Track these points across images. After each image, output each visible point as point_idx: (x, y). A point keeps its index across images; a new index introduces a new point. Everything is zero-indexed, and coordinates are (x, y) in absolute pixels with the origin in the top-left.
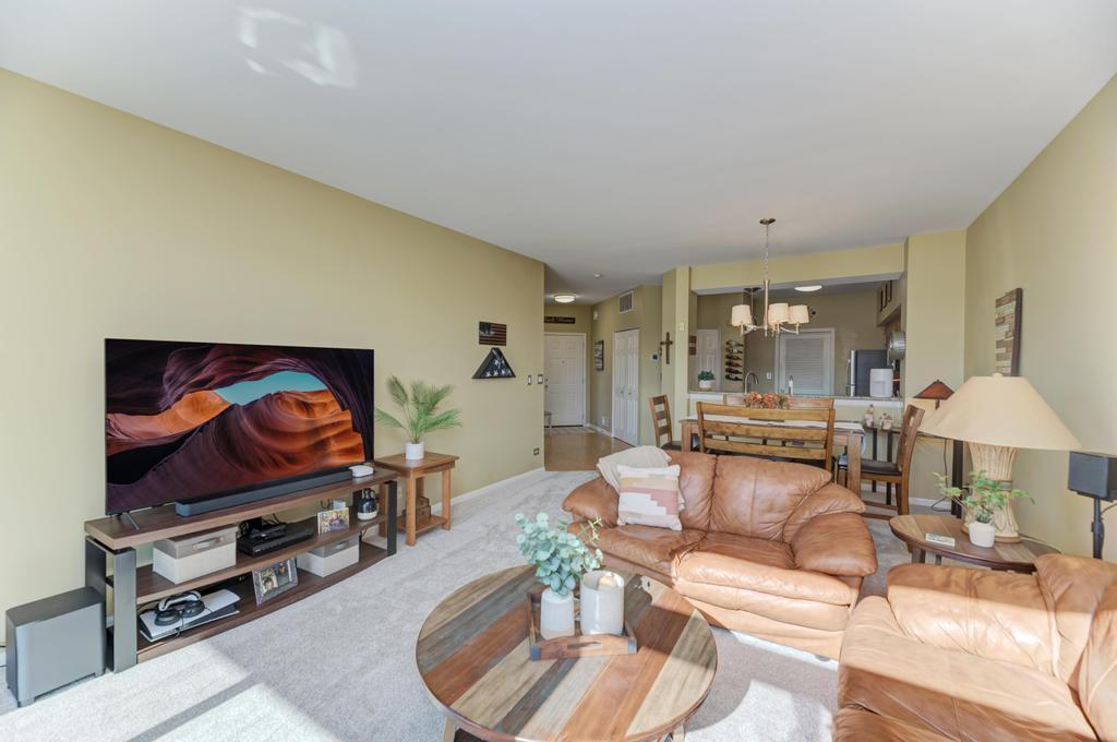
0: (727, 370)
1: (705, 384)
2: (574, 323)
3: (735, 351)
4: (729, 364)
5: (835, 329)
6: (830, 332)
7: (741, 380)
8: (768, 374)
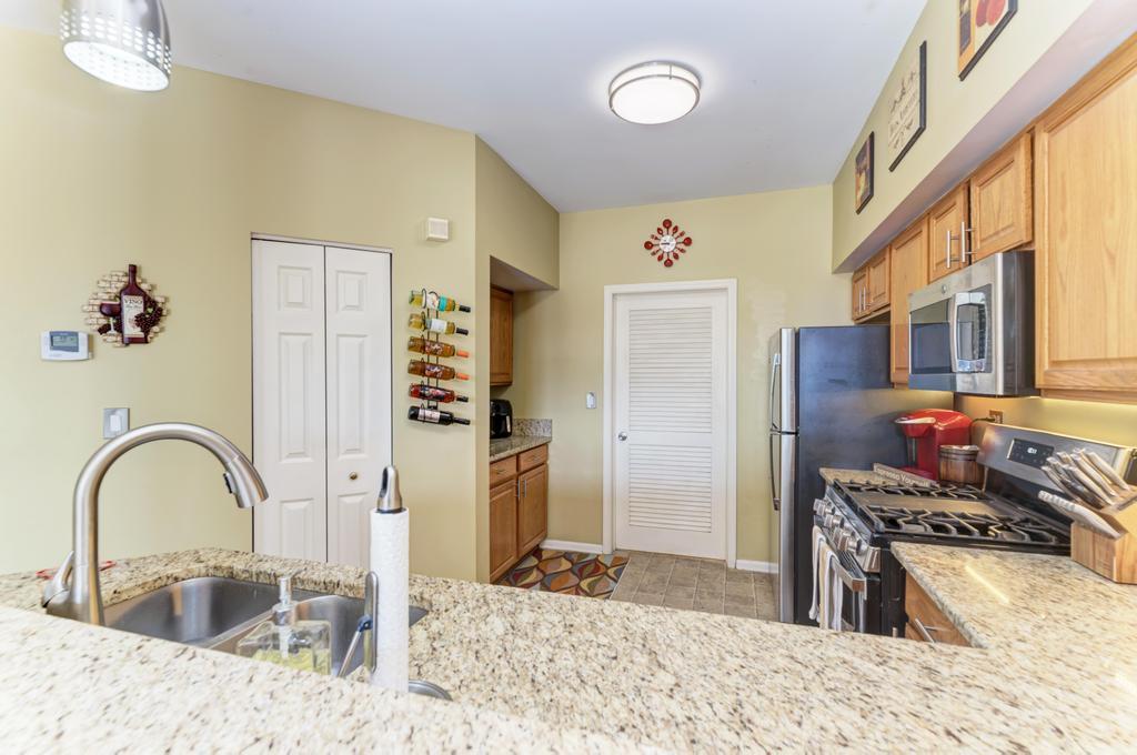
0: (416, 393)
3: (438, 325)
4: (419, 369)
5: (735, 281)
6: (725, 289)
7: (467, 422)
8: (589, 396)
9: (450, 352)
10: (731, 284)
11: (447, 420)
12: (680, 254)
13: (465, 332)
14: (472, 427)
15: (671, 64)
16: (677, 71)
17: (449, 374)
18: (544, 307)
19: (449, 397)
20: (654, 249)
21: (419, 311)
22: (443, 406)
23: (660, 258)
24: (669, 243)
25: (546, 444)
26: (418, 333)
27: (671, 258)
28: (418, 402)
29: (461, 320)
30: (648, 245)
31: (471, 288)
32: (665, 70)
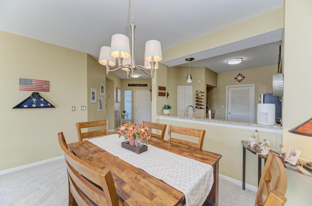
0: (197, 104)
1: (166, 111)
2: (147, 86)
3: (200, 95)
4: (197, 101)
5: (254, 84)
6: (252, 86)
7: (203, 109)
8: (223, 106)
9: (202, 99)
10: (254, 85)
11: (201, 108)
12: (242, 80)
13: (203, 96)
14: (204, 109)
15: (237, 58)
16: (238, 59)
17: (201, 102)
18: (214, 90)
19: (201, 105)
20: (237, 79)
21: (197, 93)
22: (200, 106)
23: (238, 81)
24: (240, 78)
25: (214, 114)
26: (197, 96)
27: (240, 80)
28: (197, 106)
29: (203, 94)
30: (235, 78)
31: (204, 89)
32: (236, 59)
